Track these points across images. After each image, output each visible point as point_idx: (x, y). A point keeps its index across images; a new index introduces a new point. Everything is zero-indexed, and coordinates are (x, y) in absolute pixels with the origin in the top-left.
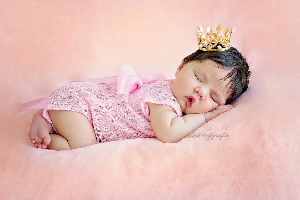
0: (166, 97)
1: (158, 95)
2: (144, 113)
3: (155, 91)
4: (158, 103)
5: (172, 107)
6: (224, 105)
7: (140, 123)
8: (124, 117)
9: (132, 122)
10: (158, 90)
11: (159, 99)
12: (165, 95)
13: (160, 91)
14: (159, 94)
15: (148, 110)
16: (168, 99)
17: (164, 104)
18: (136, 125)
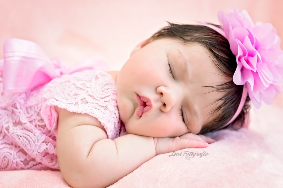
0: (89, 99)
1: (76, 94)
2: (48, 126)
3: (73, 86)
4: (72, 108)
5: (97, 119)
6: (198, 134)
7: (36, 143)
8: (8, 129)
9: (21, 140)
10: (78, 84)
11: (77, 101)
12: (89, 96)
13: (81, 87)
14: (79, 92)
15: (56, 120)
16: (93, 103)
17: (83, 113)
18: (28, 146)
